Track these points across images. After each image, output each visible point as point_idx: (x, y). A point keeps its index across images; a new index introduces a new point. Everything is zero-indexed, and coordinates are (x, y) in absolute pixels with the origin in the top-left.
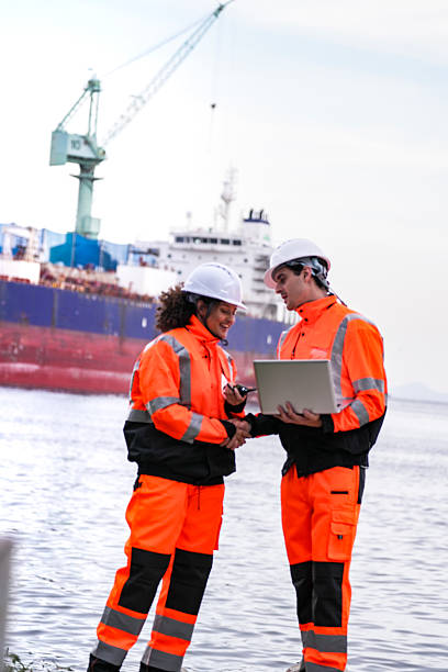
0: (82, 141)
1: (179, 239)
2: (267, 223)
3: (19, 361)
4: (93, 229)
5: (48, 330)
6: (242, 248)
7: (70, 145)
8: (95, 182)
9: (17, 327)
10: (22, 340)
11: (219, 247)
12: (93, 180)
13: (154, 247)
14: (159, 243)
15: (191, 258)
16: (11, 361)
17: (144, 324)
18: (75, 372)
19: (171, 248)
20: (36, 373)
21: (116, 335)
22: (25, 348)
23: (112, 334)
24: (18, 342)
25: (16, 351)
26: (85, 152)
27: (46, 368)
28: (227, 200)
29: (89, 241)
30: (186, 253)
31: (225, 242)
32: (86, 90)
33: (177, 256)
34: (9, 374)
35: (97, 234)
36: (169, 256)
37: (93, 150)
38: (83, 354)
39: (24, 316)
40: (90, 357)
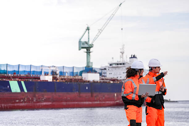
0: (85, 43)
1: (111, 65)
2: (136, 58)
3: (44, 102)
4: (90, 65)
5: (54, 93)
6: (125, 65)
7: (82, 44)
8: (90, 53)
9: (43, 93)
10: (45, 97)
11: (119, 66)
12: (90, 52)
13: (105, 68)
14: (106, 66)
15: (114, 69)
16: (42, 102)
17: (87, 88)
18: (64, 103)
19: (109, 67)
20: (51, 104)
21: (77, 92)
22: (46, 98)
23: (76, 92)
24: (44, 97)
25: (43, 100)
26: (86, 46)
27: (54, 103)
28: (122, 53)
29: (90, 68)
30: (112, 68)
31: (121, 64)
32: (87, 30)
33: (110, 69)
34: (41, 105)
35: (92, 66)
36: (109, 70)
37: (88, 45)
38: (67, 98)
39: (45, 90)
40: (69, 99)
